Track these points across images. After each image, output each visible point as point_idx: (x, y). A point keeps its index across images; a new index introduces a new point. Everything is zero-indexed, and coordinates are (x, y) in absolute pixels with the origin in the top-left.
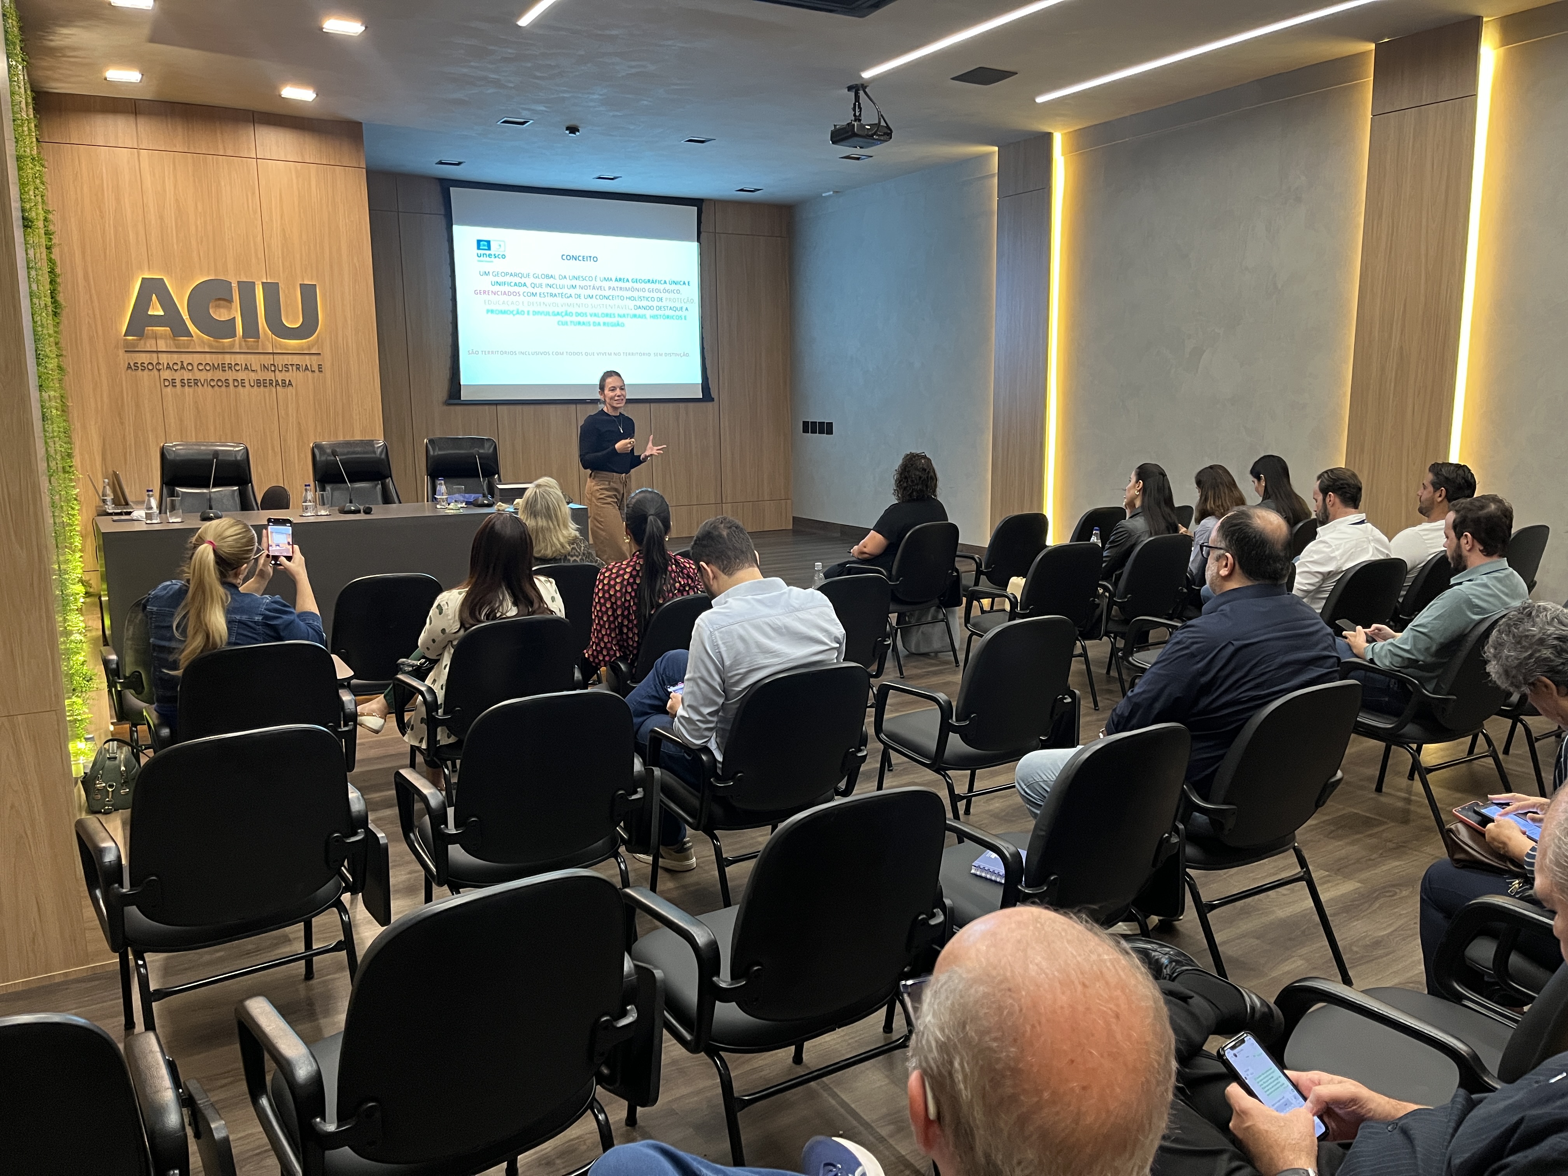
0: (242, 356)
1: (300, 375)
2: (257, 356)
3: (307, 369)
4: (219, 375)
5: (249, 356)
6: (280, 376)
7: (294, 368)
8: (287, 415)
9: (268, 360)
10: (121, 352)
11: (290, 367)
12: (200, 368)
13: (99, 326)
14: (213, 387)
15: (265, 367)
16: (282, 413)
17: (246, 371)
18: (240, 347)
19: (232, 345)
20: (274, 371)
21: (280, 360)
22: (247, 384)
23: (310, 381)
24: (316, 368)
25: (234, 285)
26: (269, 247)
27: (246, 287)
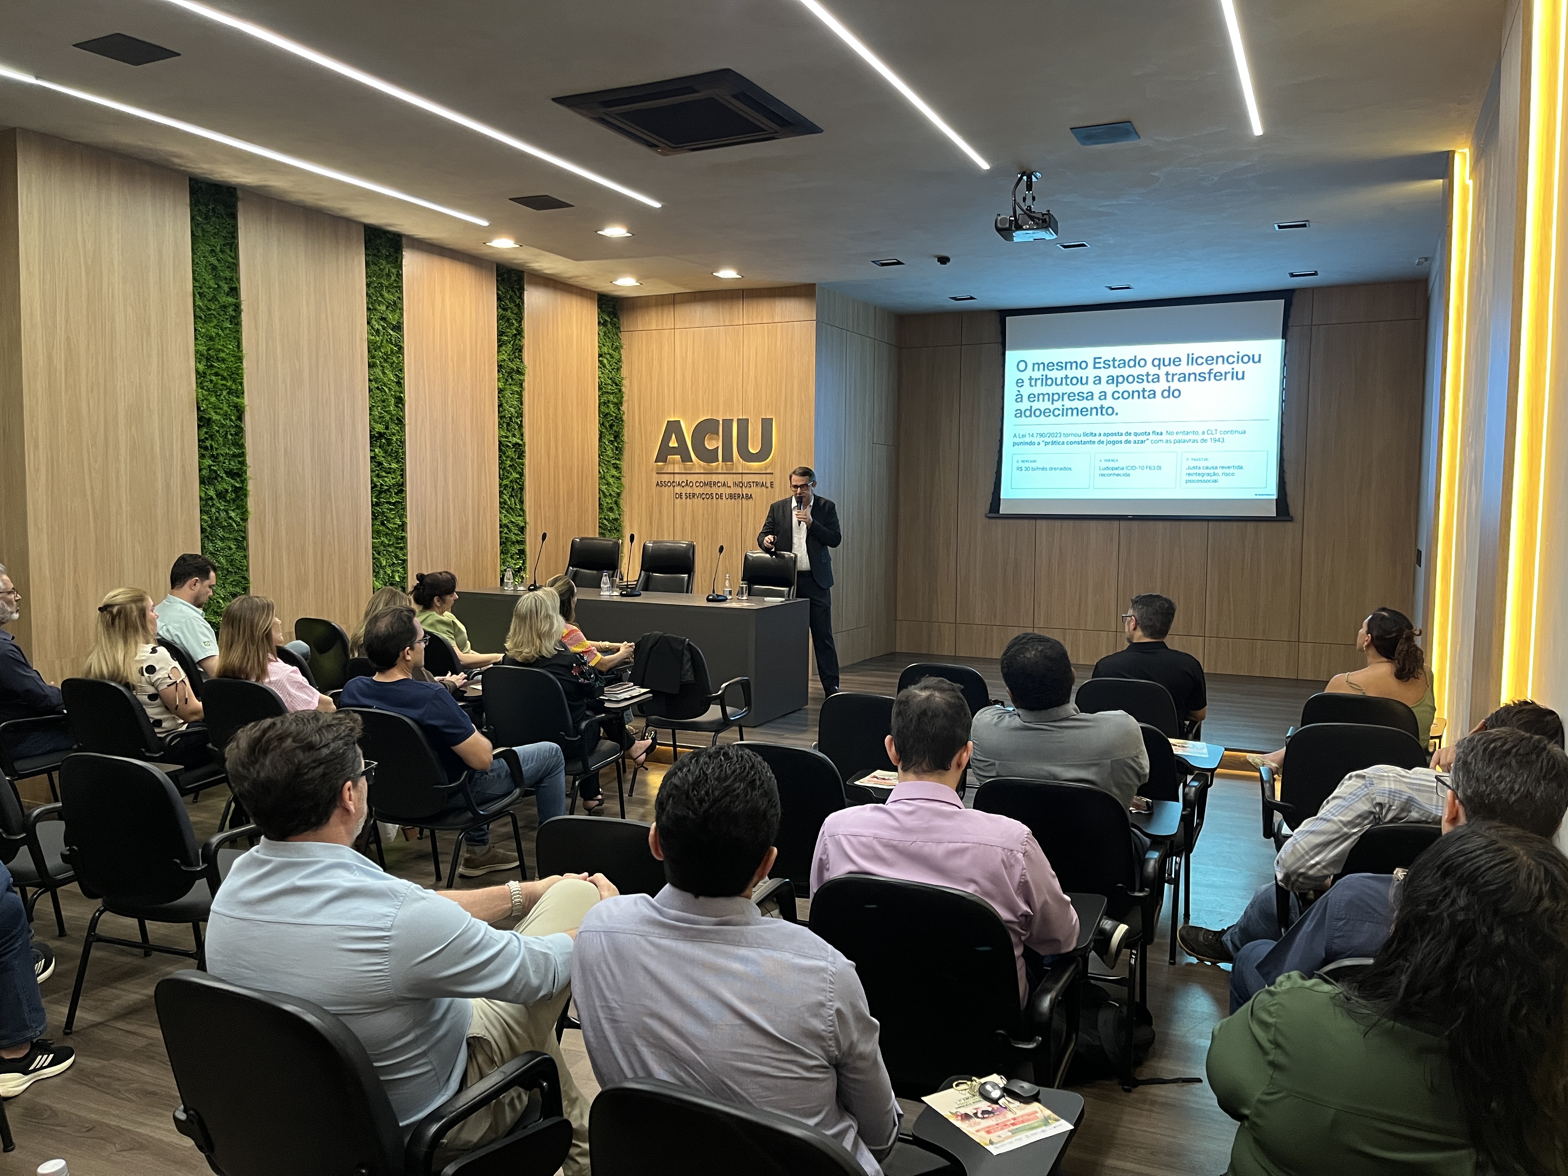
0: (723, 476)
1: (759, 489)
2: (732, 476)
3: (763, 485)
4: (708, 490)
5: (727, 476)
6: (745, 491)
7: (755, 484)
8: (748, 521)
9: (738, 478)
10: (654, 474)
11: (752, 484)
12: (697, 484)
13: (644, 455)
14: (704, 499)
15: (735, 484)
16: (744, 520)
17: (724, 487)
18: (722, 470)
19: (717, 468)
20: (742, 487)
21: (746, 479)
22: (724, 497)
23: (764, 494)
24: (768, 485)
25: (721, 422)
26: (746, 391)
27: (728, 423)
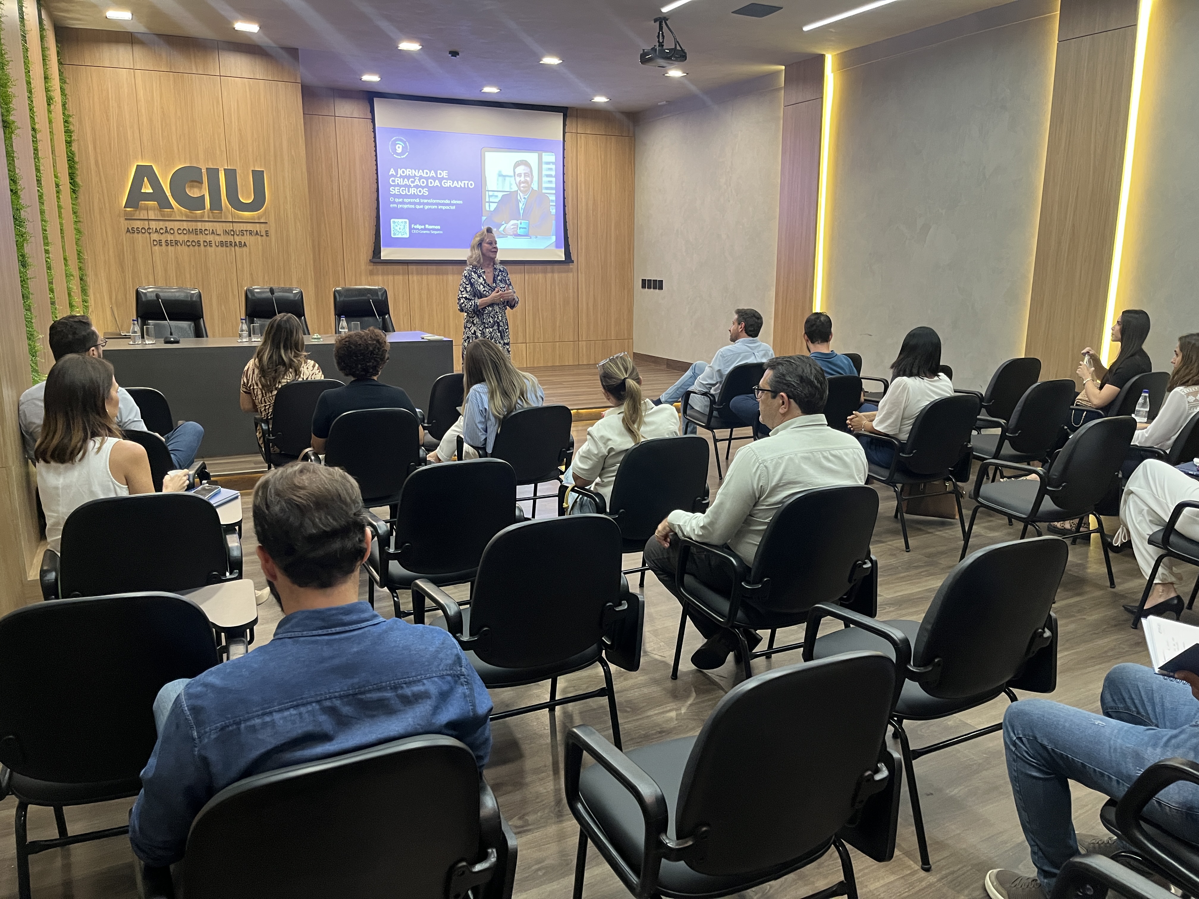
0: (210, 224)
1: (253, 238)
2: (221, 224)
3: (257, 234)
4: (193, 237)
5: (215, 224)
6: (237, 239)
7: (248, 233)
8: (243, 268)
9: (229, 226)
10: (122, 220)
11: (245, 233)
12: (180, 232)
13: (107, 201)
14: (188, 246)
15: (226, 232)
16: (239, 266)
17: (213, 235)
18: (208, 217)
19: (203, 216)
20: (233, 235)
21: (238, 227)
22: (213, 245)
23: (260, 242)
24: (263, 233)
25: (204, 171)
26: (229, 142)
27: (212, 172)
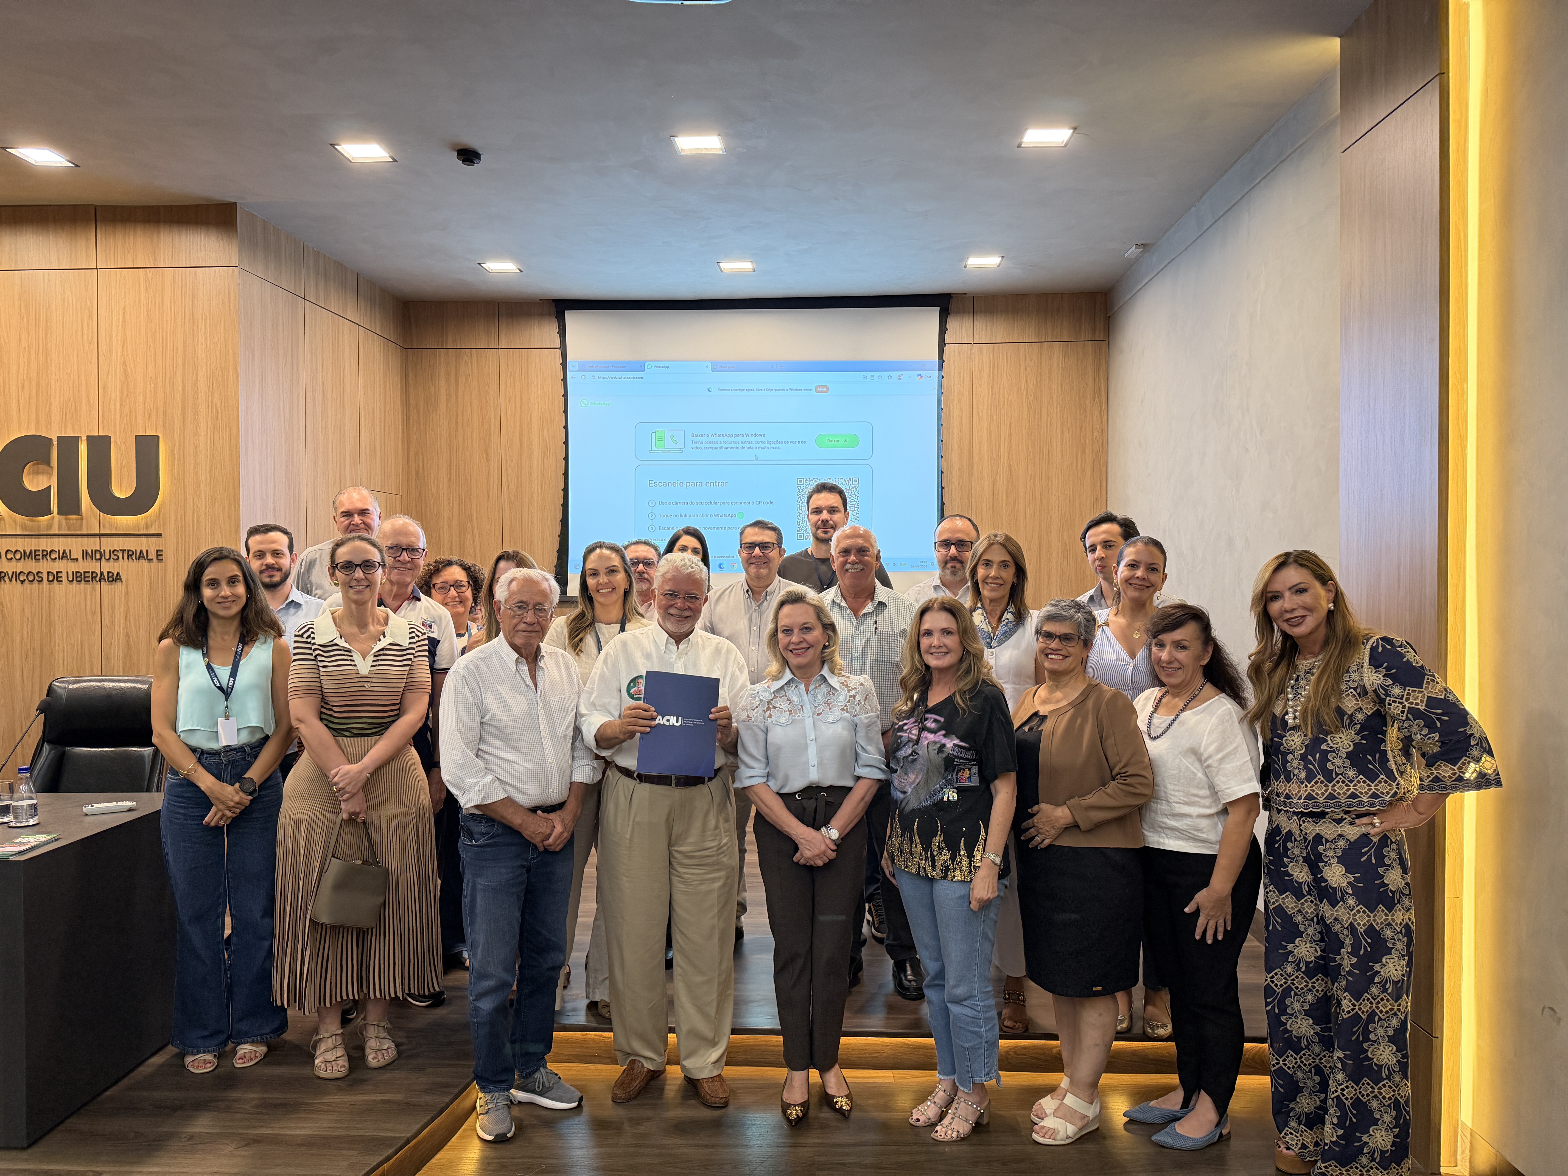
0: (62, 540)
1: (133, 564)
2: (79, 540)
3: (141, 556)
4: (31, 566)
5: (69, 540)
6: (107, 567)
7: (126, 555)
8: (113, 622)
9: (92, 545)
11: (120, 555)
12: (10, 556)
14: (22, 582)
15: (86, 555)
16: (106, 619)
17: (65, 561)
18: (59, 528)
19: (50, 526)
20: (100, 559)
21: (108, 545)
22: (64, 579)
23: (146, 572)
24: (152, 556)
25: (55, 443)
26: (104, 388)
27: (68, 444)
